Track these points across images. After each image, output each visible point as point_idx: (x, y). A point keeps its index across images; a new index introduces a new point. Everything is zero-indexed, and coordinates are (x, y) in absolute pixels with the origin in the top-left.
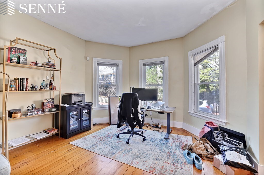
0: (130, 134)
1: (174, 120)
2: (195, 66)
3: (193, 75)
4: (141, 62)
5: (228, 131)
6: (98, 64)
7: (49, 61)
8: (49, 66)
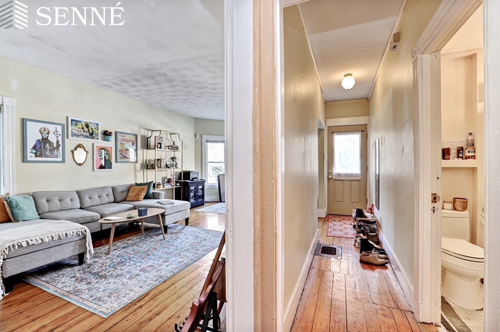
6: (207, 141)
7: (174, 144)
8: (174, 148)
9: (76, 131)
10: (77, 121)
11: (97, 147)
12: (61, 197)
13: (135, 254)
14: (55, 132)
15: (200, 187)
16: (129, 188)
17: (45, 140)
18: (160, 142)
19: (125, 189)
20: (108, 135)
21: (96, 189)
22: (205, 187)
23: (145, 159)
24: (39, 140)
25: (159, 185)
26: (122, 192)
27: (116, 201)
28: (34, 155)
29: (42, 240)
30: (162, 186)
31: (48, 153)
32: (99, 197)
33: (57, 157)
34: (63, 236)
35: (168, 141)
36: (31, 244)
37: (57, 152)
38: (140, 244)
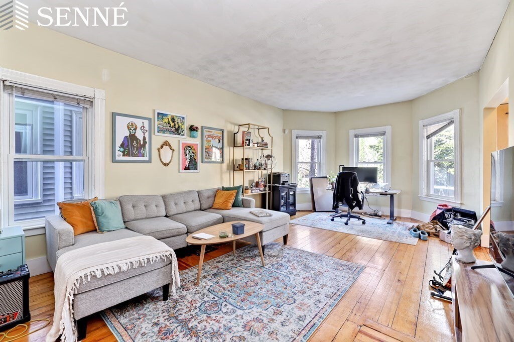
0: (347, 218)
1: (399, 207)
2: (427, 139)
3: (426, 150)
4: (352, 133)
5: (461, 211)
6: (297, 137)
7: (263, 141)
8: (263, 145)
9: (162, 127)
10: (164, 115)
11: (183, 144)
12: (146, 202)
13: (230, 289)
14: (142, 128)
15: (292, 193)
16: (216, 193)
17: (132, 137)
18: (249, 138)
19: (211, 193)
20: (194, 130)
21: (181, 193)
22: (297, 193)
23: (232, 158)
24: (126, 137)
25: (248, 189)
26: (208, 198)
27: (202, 208)
28: (122, 154)
29: (120, 268)
30: (250, 191)
31: (135, 151)
32: (184, 202)
33: (143, 156)
34: (144, 262)
35: (255, 137)
36: (106, 274)
37: (144, 150)
38: (234, 271)
